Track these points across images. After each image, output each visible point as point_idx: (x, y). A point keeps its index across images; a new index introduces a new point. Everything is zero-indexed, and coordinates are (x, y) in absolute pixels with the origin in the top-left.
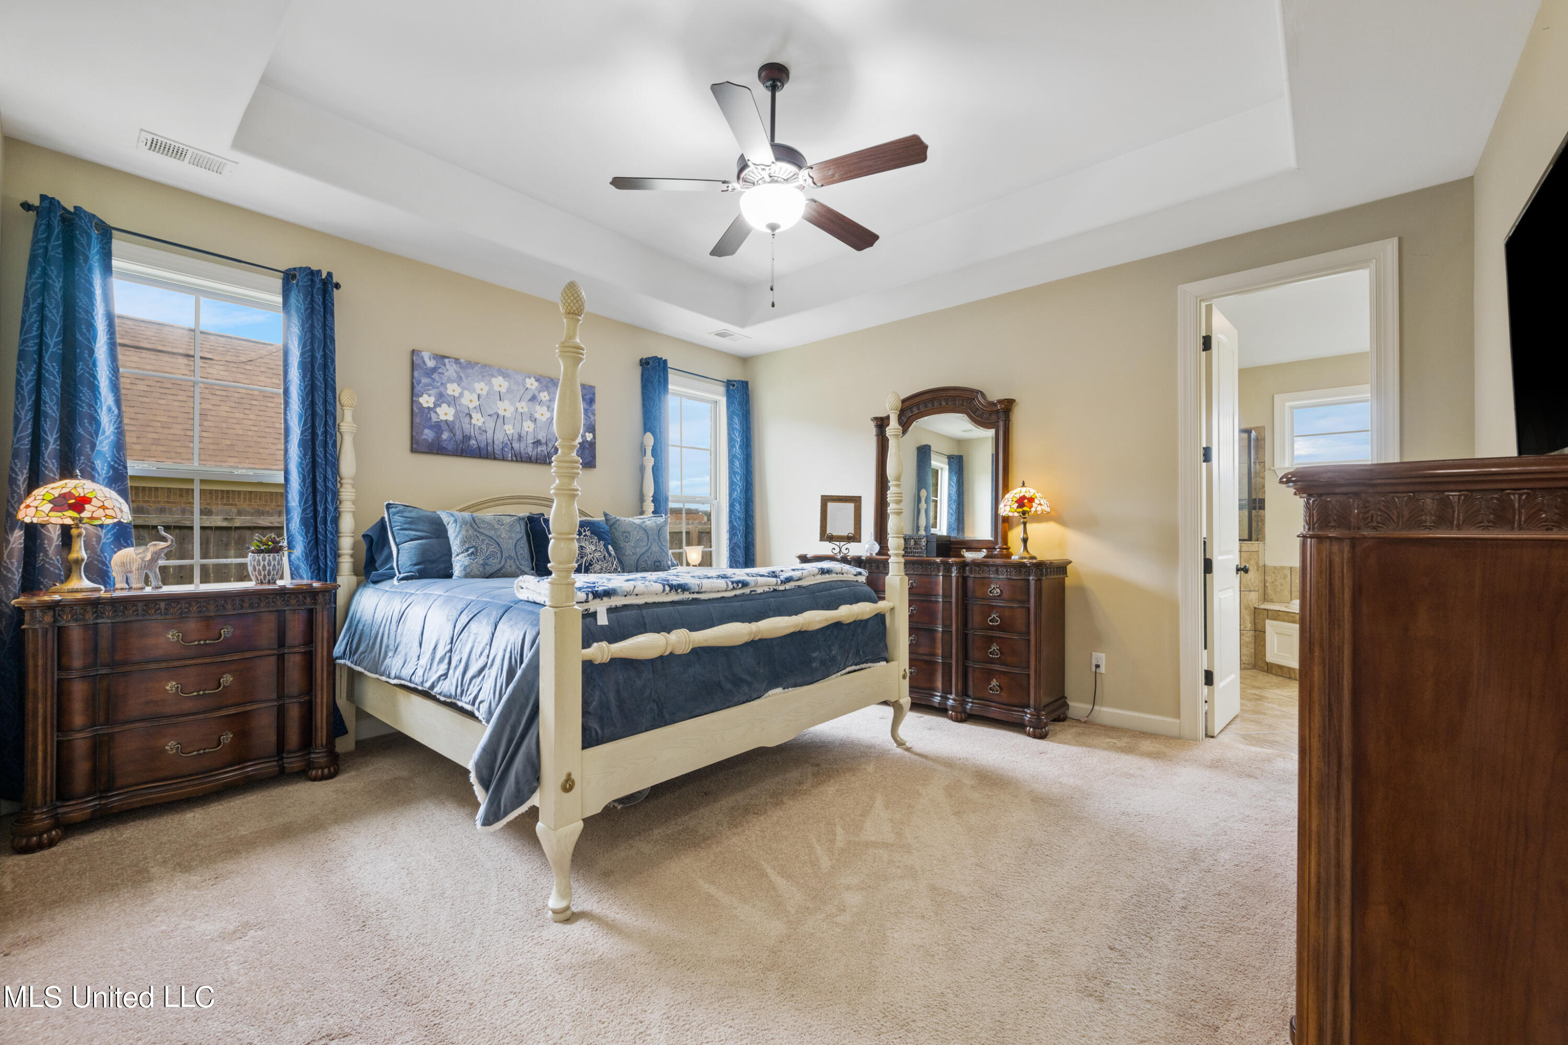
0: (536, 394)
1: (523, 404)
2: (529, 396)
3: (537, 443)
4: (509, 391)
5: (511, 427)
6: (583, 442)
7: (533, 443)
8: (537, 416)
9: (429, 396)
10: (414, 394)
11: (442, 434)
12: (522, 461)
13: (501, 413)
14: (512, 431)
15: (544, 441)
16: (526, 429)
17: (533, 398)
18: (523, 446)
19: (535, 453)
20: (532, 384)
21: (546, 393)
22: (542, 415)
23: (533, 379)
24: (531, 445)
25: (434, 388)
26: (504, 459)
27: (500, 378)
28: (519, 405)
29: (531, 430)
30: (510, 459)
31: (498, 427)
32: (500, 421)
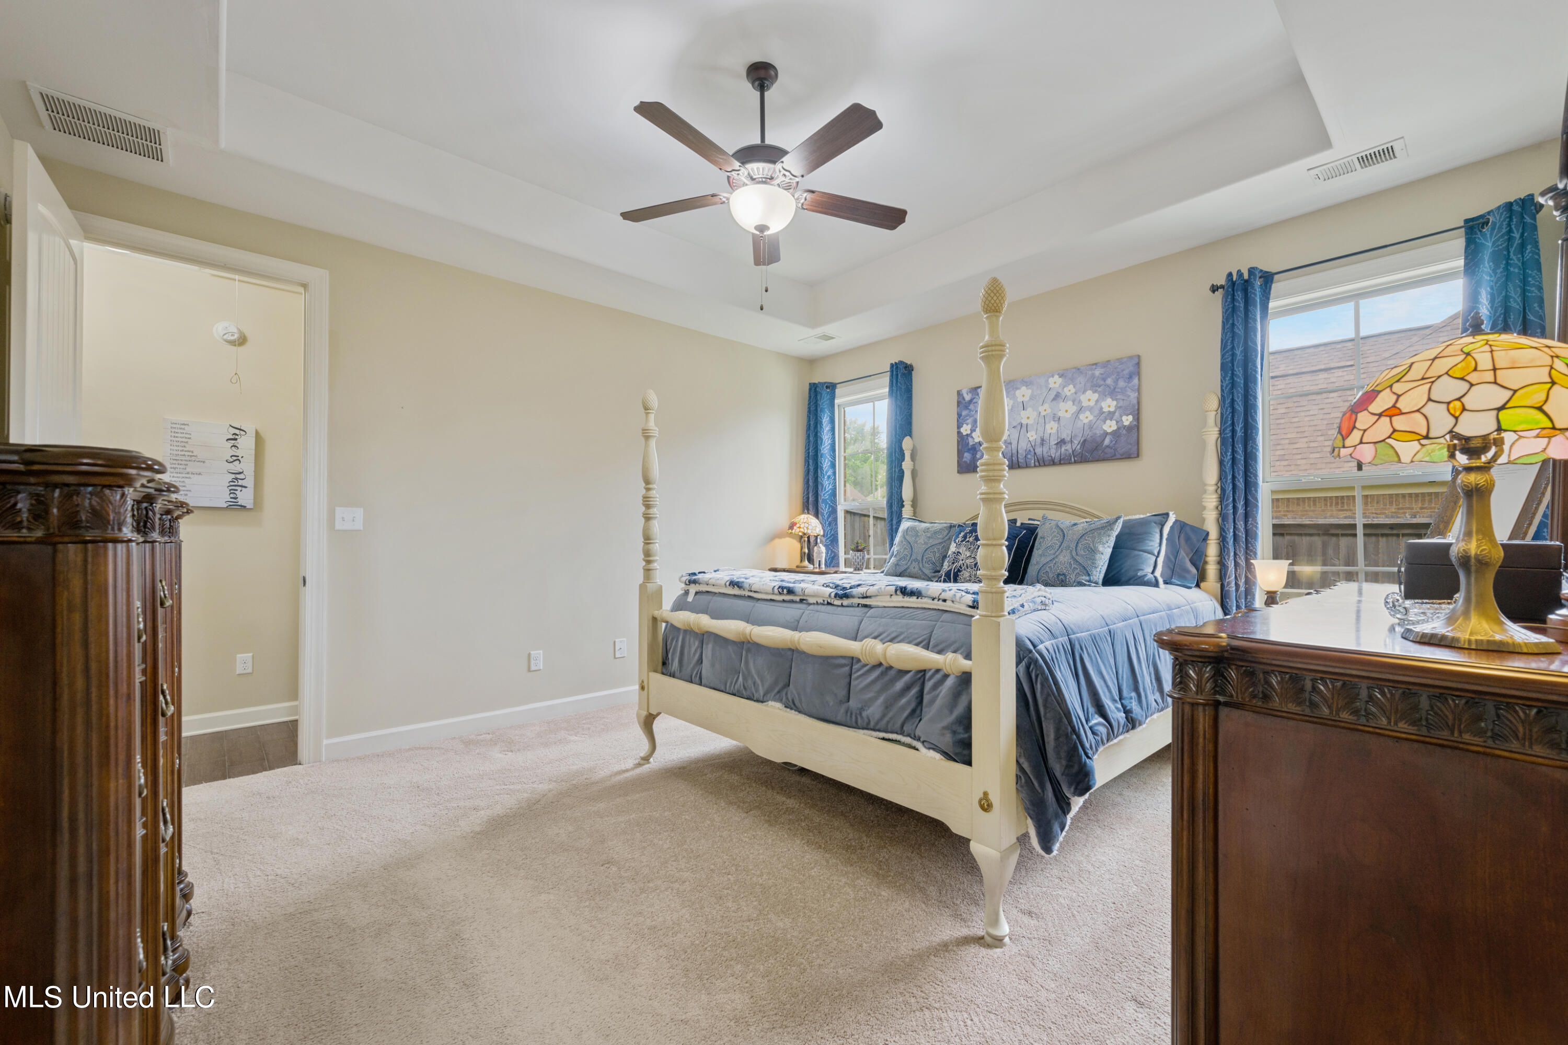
0: (1060, 391)
1: (1046, 406)
2: (1052, 396)
3: (1062, 442)
4: (1032, 398)
5: (1033, 433)
6: (1119, 428)
7: (1057, 444)
8: (1061, 414)
9: (967, 424)
10: (959, 427)
11: (976, 454)
12: (1045, 465)
13: (1024, 422)
14: (1035, 437)
15: (1069, 439)
16: (1049, 432)
17: (1057, 397)
18: (1045, 449)
19: (1058, 454)
20: (1055, 382)
21: (1071, 387)
22: (1067, 411)
23: (1056, 377)
24: (1055, 447)
25: (970, 417)
26: (1027, 466)
27: (1024, 388)
28: (1041, 409)
29: (1054, 431)
30: (1033, 465)
31: (1021, 436)
32: (1024, 429)
